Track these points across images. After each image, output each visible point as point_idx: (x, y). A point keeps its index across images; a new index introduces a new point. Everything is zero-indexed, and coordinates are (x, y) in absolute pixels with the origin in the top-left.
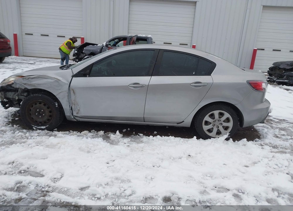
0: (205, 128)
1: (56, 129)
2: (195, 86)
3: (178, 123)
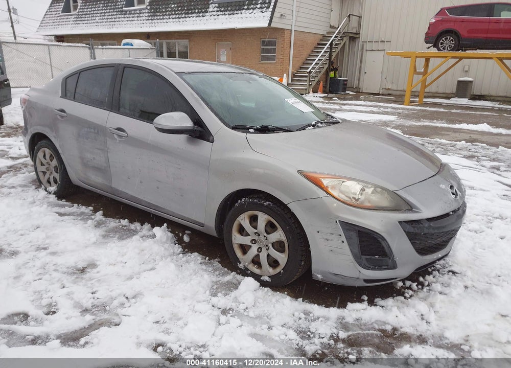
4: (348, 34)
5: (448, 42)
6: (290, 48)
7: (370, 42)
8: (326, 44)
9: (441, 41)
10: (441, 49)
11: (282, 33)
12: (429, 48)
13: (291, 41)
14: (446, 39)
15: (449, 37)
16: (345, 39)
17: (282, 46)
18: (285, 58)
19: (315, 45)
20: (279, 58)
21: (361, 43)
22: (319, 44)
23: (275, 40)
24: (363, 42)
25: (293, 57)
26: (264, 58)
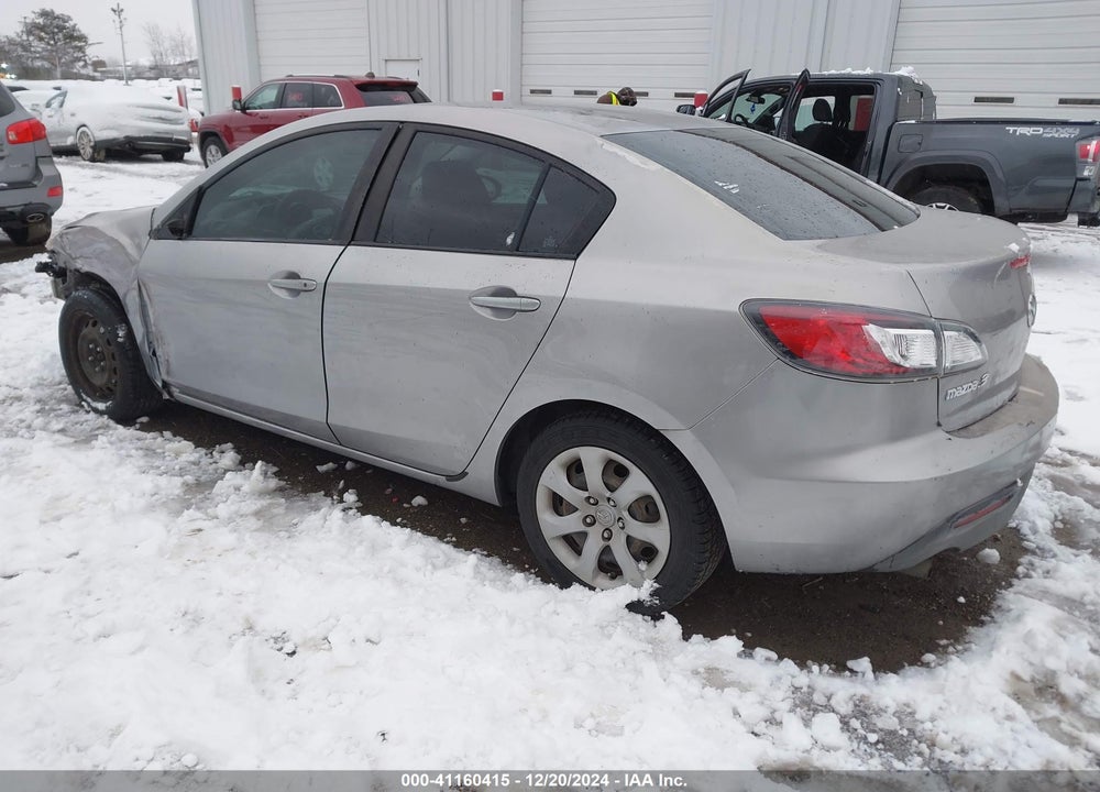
0: (552, 525)
1: (144, 419)
2: (496, 310)
3: (451, 478)
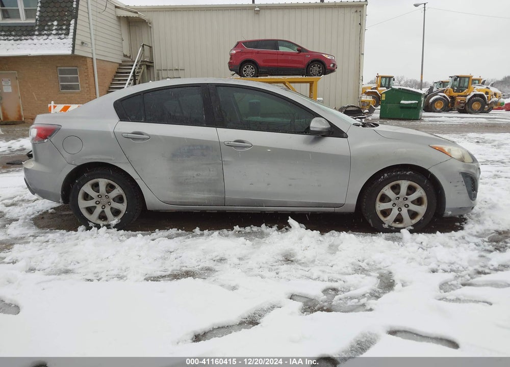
4: (144, 63)
5: (250, 69)
6: (94, 76)
7: (165, 70)
8: (130, 73)
9: (244, 69)
10: (245, 75)
11: (83, 61)
12: (233, 75)
13: (93, 69)
14: (247, 67)
15: (249, 66)
16: (143, 67)
17: (86, 74)
18: (91, 86)
19: (114, 73)
20: (84, 87)
21: (156, 72)
22: (117, 73)
23: (76, 68)
24: (158, 70)
25: (99, 86)
26: (64, 87)
